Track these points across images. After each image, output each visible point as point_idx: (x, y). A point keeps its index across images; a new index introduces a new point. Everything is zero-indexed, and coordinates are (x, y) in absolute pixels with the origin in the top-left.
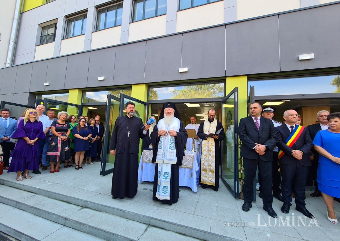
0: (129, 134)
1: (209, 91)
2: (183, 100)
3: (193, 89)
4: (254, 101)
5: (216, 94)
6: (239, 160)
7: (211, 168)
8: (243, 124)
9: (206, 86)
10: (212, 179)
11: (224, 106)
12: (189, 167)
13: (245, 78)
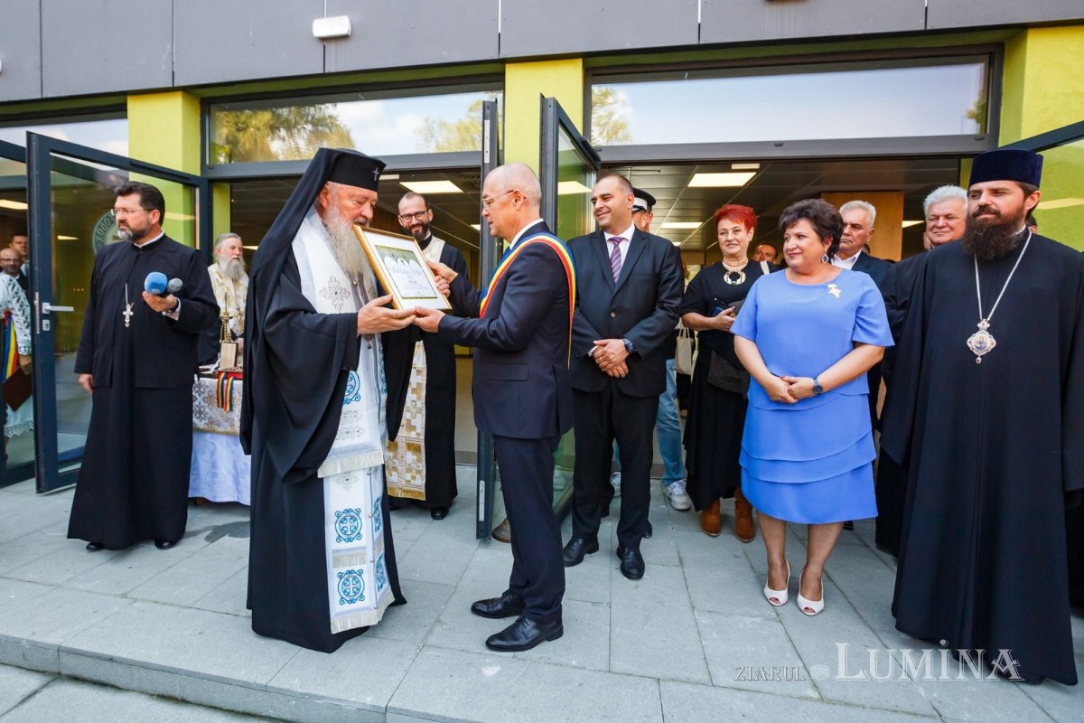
0: (128, 313)
7: (413, 434)
10: (414, 478)
13: (575, 71)
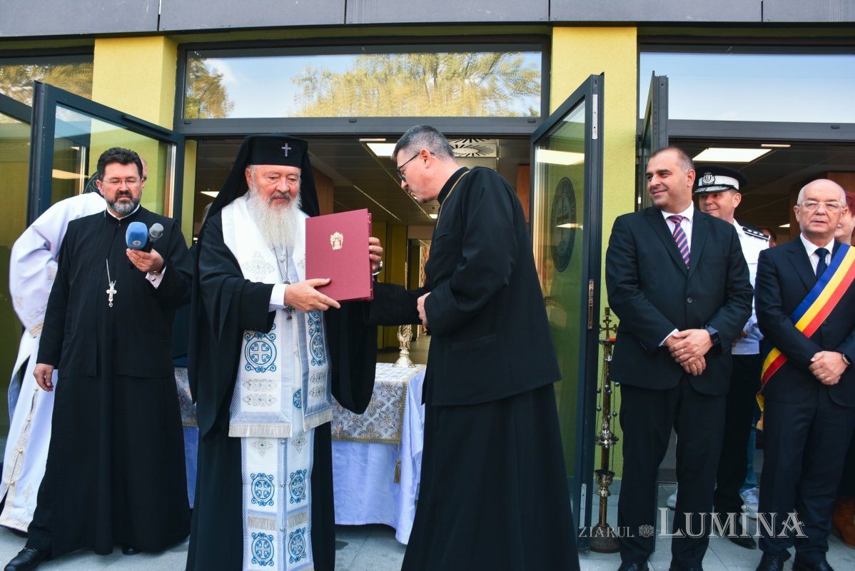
0: (111, 291)
1: (473, 85)
2: (353, 121)
3: (399, 69)
4: (664, 140)
5: (502, 103)
6: (598, 395)
8: (625, 241)
9: (460, 60)
11: (543, 156)
12: (385, 436)
13: (631, 38)
